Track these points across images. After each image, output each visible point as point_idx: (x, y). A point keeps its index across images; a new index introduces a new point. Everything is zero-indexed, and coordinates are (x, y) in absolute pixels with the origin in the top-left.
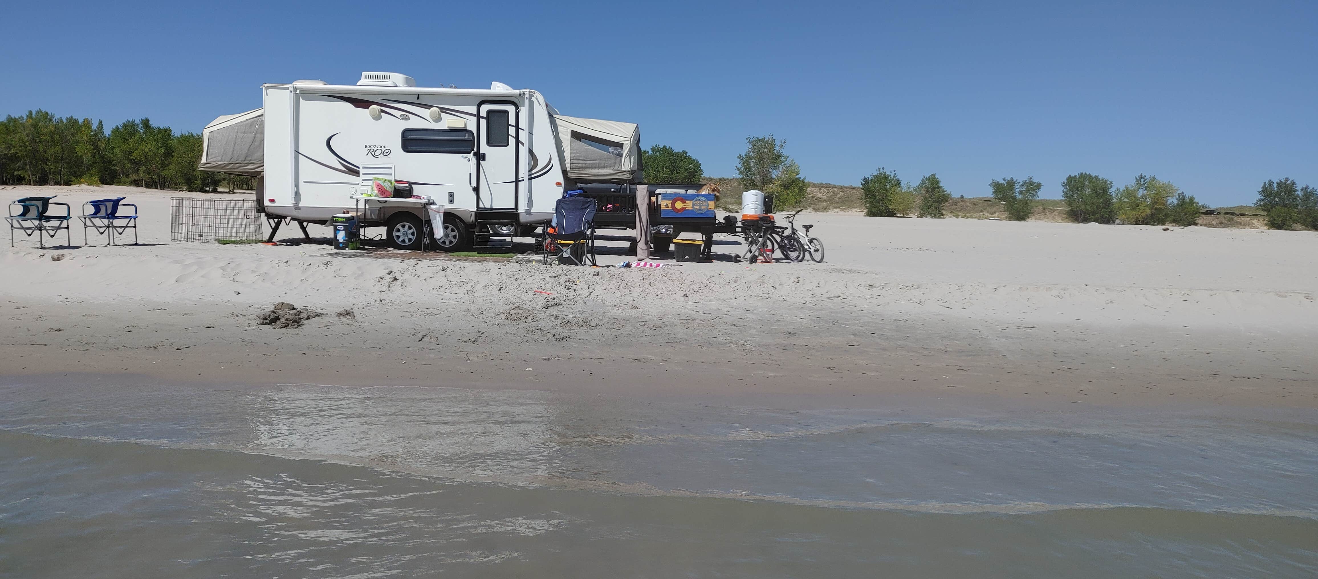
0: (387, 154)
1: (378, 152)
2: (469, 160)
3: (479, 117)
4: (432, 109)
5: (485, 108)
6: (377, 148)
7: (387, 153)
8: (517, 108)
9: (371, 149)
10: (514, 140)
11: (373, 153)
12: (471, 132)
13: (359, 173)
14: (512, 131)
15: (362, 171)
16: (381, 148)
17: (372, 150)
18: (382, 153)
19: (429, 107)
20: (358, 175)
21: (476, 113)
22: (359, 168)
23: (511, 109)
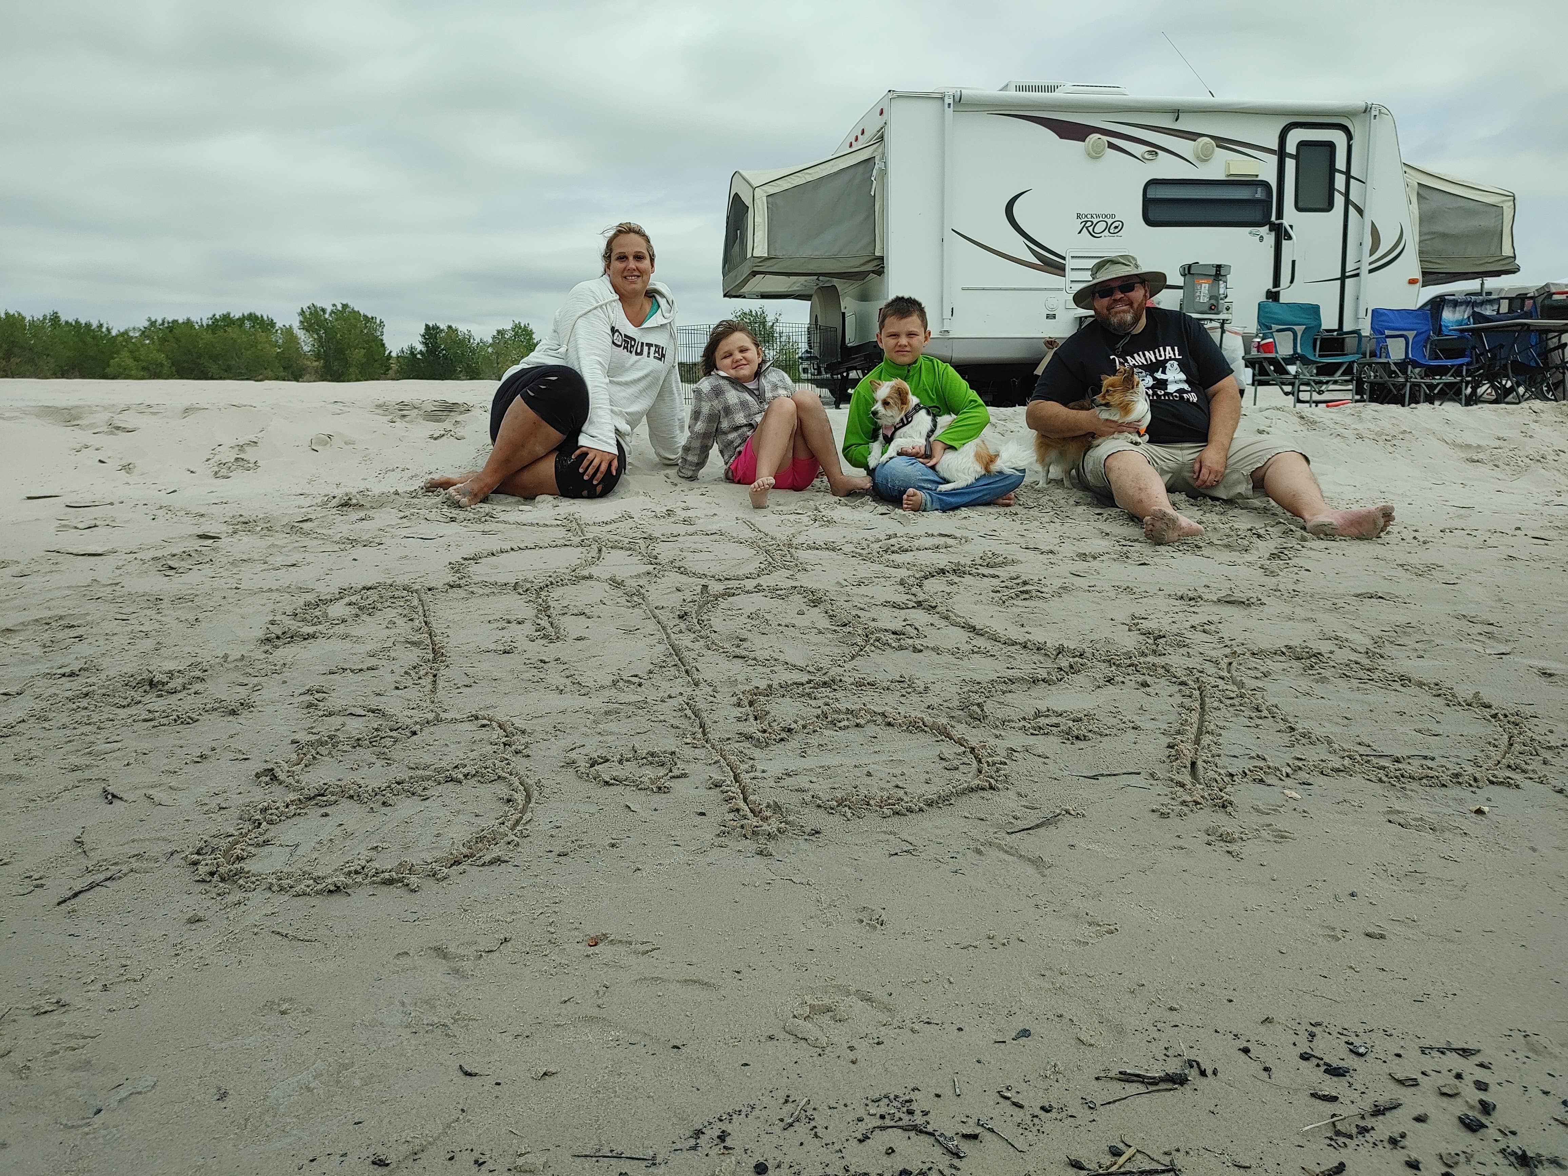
0: (1117, 230)
1: (1100, 227)
2: (1261, 239)
3: (1282, 154)
4: (1200, 140)
5: (1295, 137)
6: (1098, 220)
7: (1116, 227)
8: (1350, 137)
9: (1086, 222)
10: (1343, 198)
11: (1091, 229)
12: (1265, 185)
13: (1064, 270)
14: (1340, 181)
15: (1070, 264)
16: (1106, 219)
17: (1089, 224)
18: (1108, 227)
19: (1194, 137)
20: (1061, 272)
21: (1275, 147)
22: (1064, 258)
23: (1338, 138)
